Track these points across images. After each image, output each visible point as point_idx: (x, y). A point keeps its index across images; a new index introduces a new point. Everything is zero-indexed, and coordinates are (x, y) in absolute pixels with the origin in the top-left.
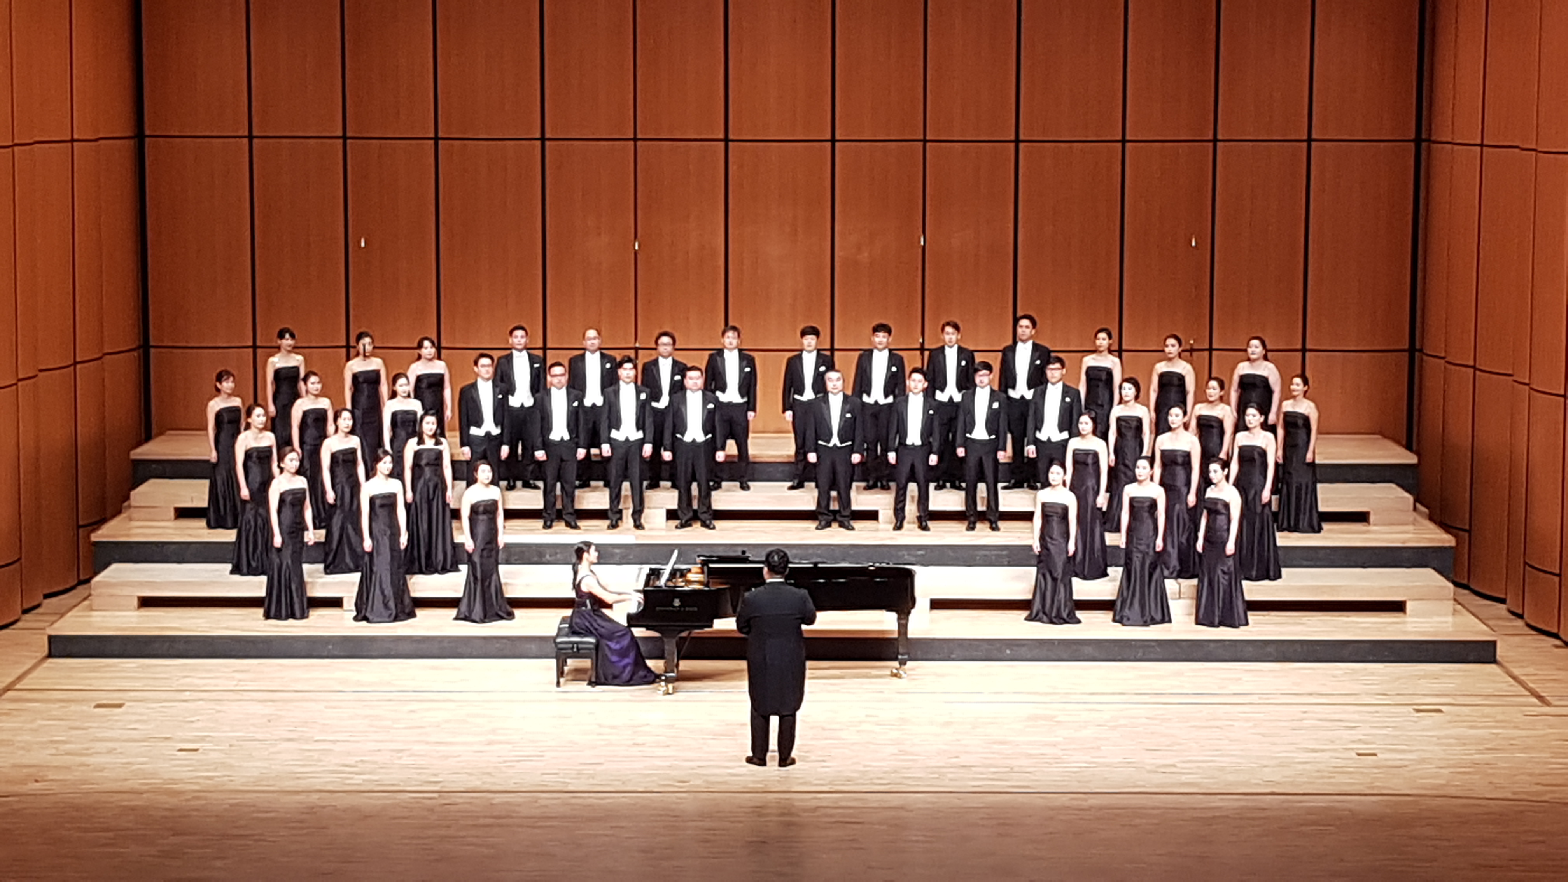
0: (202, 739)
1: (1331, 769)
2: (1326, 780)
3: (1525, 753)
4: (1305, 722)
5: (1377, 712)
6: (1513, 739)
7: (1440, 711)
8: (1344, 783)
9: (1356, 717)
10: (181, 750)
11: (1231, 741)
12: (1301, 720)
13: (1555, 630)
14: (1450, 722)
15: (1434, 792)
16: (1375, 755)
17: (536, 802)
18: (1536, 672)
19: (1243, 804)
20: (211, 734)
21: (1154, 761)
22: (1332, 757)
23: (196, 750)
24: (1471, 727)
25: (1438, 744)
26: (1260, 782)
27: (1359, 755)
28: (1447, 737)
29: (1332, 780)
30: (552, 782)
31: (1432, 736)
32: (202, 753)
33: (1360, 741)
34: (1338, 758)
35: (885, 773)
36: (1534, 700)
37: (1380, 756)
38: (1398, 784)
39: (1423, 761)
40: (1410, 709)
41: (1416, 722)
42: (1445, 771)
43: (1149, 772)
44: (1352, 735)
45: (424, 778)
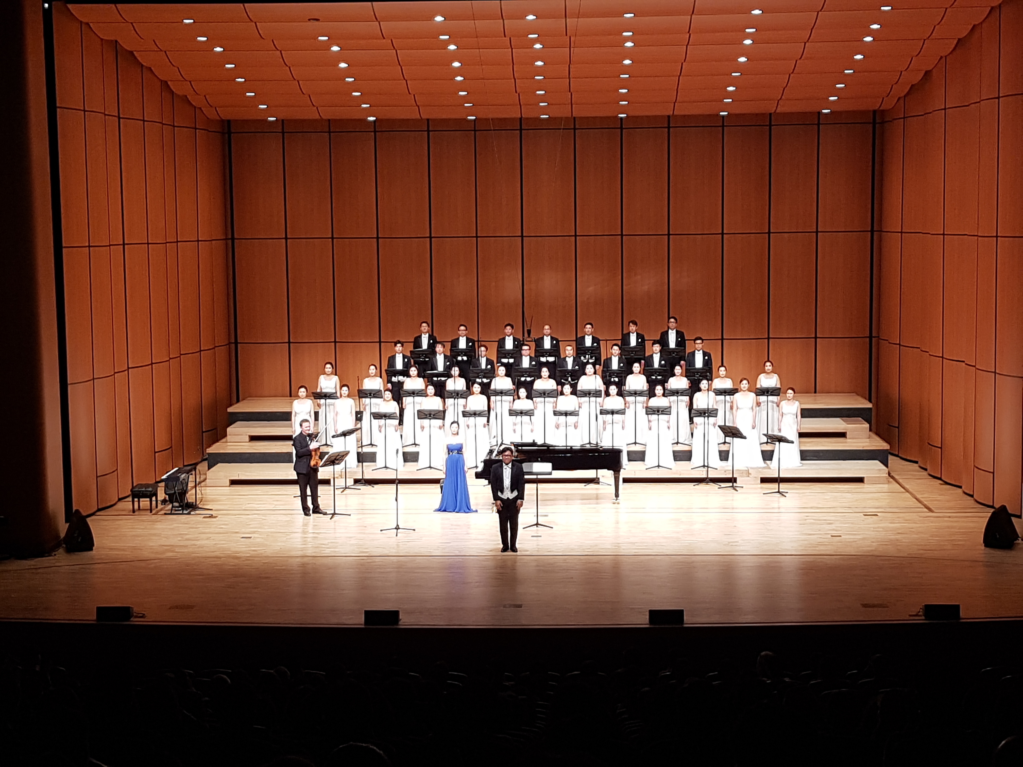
0: (254, 532)
1: (816, 543)
2: (814, 548)
3: (917, 535)
4: (807, 521)
5: (845, 516)
6: (912, 528)
7: (877, 515)
8: (822, 550)
9: (833, 518)
10: (243, 538)
11: (768, 530)
12: (806, 520)
13: (939, 476)
14: (881, 520)
15: (868, 554)
16: (840, 536)
17: (415, 561)
18: (929, 496)
19: (769, 560)
20: (259, 530)
21: (727, 540)
22: (817, 538)
23: (250, 538)
24: (891, 523)
25: (873, 531)
26: (780, 549)
27: (832, 536)
28: (878, 528)
29: (817, 548)
30: (424, 552)
31: (871, 527)
32: (253, 539)
33: (833, 530)
34: (820, 538)
35: (591, 546)
36: (926, 510)
37: (843, 537)
38: (852, 551)
39: (864, 539)
40: (862, 514)
41: (863, 520)
42: (874, 544)
43: (725, 545)
44: (829, 527)
45: (361, 550)
